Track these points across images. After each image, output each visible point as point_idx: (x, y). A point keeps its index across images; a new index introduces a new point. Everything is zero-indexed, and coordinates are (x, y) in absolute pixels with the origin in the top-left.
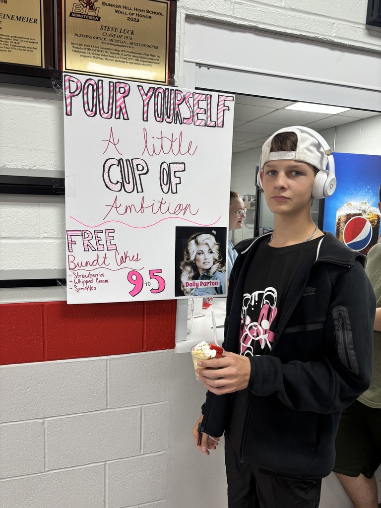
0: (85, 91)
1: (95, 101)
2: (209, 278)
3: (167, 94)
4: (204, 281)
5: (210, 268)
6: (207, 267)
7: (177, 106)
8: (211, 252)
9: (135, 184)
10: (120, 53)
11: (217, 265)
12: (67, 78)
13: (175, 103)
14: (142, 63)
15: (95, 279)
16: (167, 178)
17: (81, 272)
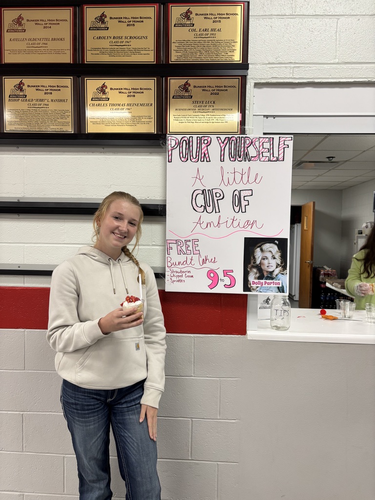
0: (181, 145)
1: (187, 151)
2: (272, 279)
3: (238, 140)
4: (268, 281)
5: (273, 271)
6: (271, 270)
7: (246, 148)
8: (274, 258)
9: (214, 207)
10: (205, 117)
11: (280, 268)
12: (169, 138)
13: (244, 147)
14: (221, 121)
15: (184, 274)
16: (238, 201)
17: (175, 269)
